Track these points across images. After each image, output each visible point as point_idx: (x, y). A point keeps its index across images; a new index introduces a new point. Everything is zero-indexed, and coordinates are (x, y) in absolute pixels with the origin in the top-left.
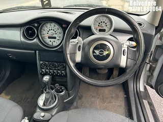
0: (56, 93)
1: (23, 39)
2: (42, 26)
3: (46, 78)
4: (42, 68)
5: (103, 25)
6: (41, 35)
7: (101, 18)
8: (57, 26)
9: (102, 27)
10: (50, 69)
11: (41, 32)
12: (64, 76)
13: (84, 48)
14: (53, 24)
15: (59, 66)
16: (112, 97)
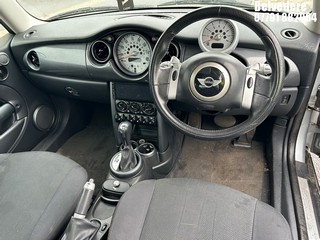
0: (139, 154)
1: (90, 63)
2: (120, 41)
3: (124, 126)
4: (118, 111)
5: (220, 36)
6: (117, 55)
7: (216, 24)
8: (143, 41)
9: (218, 40)
10: (131, 113)
11: (117, 50)
12: (152, 125)
13: (181, 76)
14: (136, 37)
15: (145, 108)
16: (240, 170)
